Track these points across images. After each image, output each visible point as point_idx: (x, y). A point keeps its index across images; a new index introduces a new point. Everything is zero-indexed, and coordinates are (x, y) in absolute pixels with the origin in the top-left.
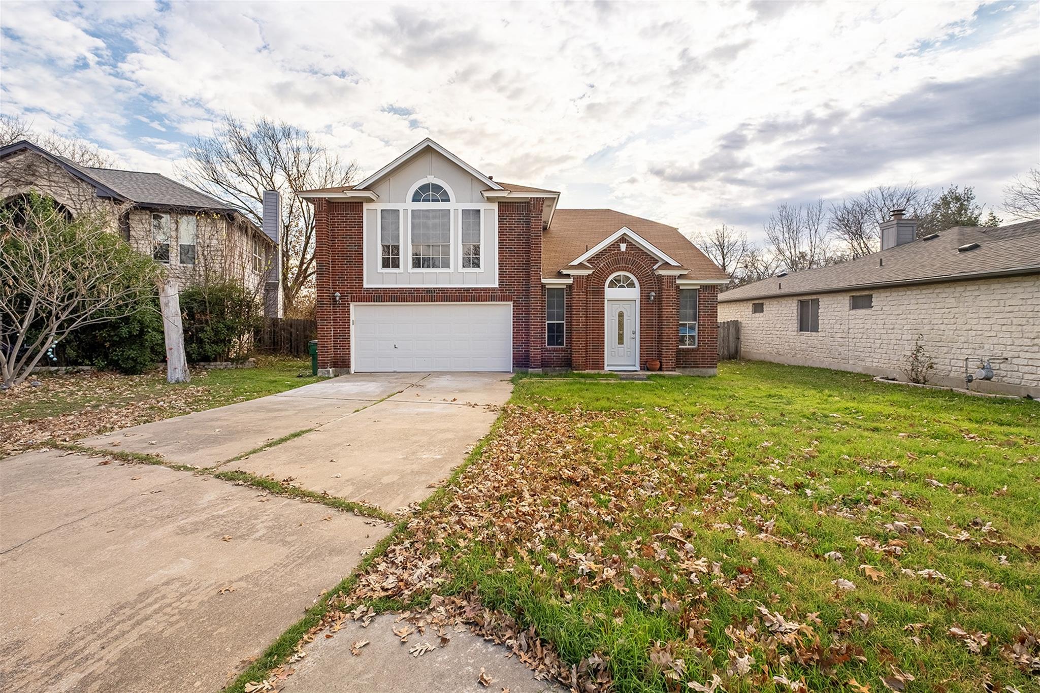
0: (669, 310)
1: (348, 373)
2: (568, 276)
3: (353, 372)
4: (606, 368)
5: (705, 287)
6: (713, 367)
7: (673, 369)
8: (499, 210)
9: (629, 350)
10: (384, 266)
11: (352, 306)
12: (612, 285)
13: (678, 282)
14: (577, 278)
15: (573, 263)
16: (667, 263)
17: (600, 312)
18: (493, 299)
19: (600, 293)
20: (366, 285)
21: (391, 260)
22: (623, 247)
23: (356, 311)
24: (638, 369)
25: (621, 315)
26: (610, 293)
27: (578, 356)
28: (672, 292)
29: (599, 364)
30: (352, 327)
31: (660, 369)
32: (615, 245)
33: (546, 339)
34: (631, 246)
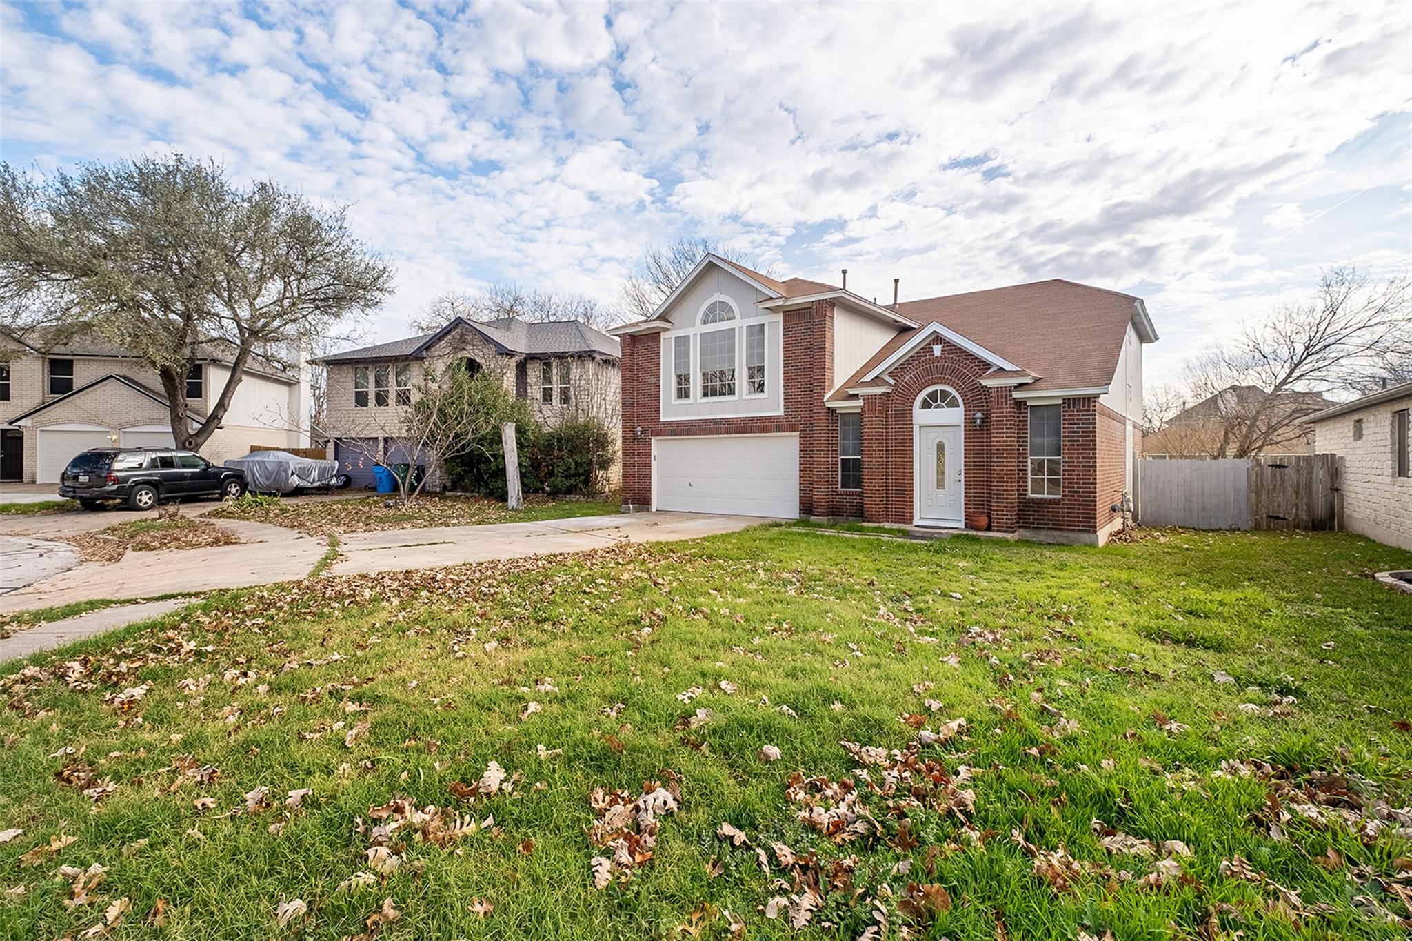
0: (1002, 438)
1: (648, 510)
2: (856, 396)
3: (654, 510)
4: (916, 521)
5: (1070, 401)
6: (1088, 532)
7: (1010, 529)
8: (785, 321)
9: (951, 498)
10: (679, 397)
11: (654, 441)
12: (926, 405)
13: (1016, 395)
14: (868, 399)
15: (863, 380)
16: (1001, 369)
17: (905, 445)
18: (777, 429)
19: (905, 417)
20: (662, 419)
21: (683, 393)
22: (937, 350)
23: (657, 446)
24: (963, 526)
25: (941, 447)
26: (920, 416)
27: (872, 504)
28: (1008, 411)
29: (904, 515)
30: (654, 464)
31: (989, 528)
32: (926, 349)
33: (840, 479)
34: (949, 346)
